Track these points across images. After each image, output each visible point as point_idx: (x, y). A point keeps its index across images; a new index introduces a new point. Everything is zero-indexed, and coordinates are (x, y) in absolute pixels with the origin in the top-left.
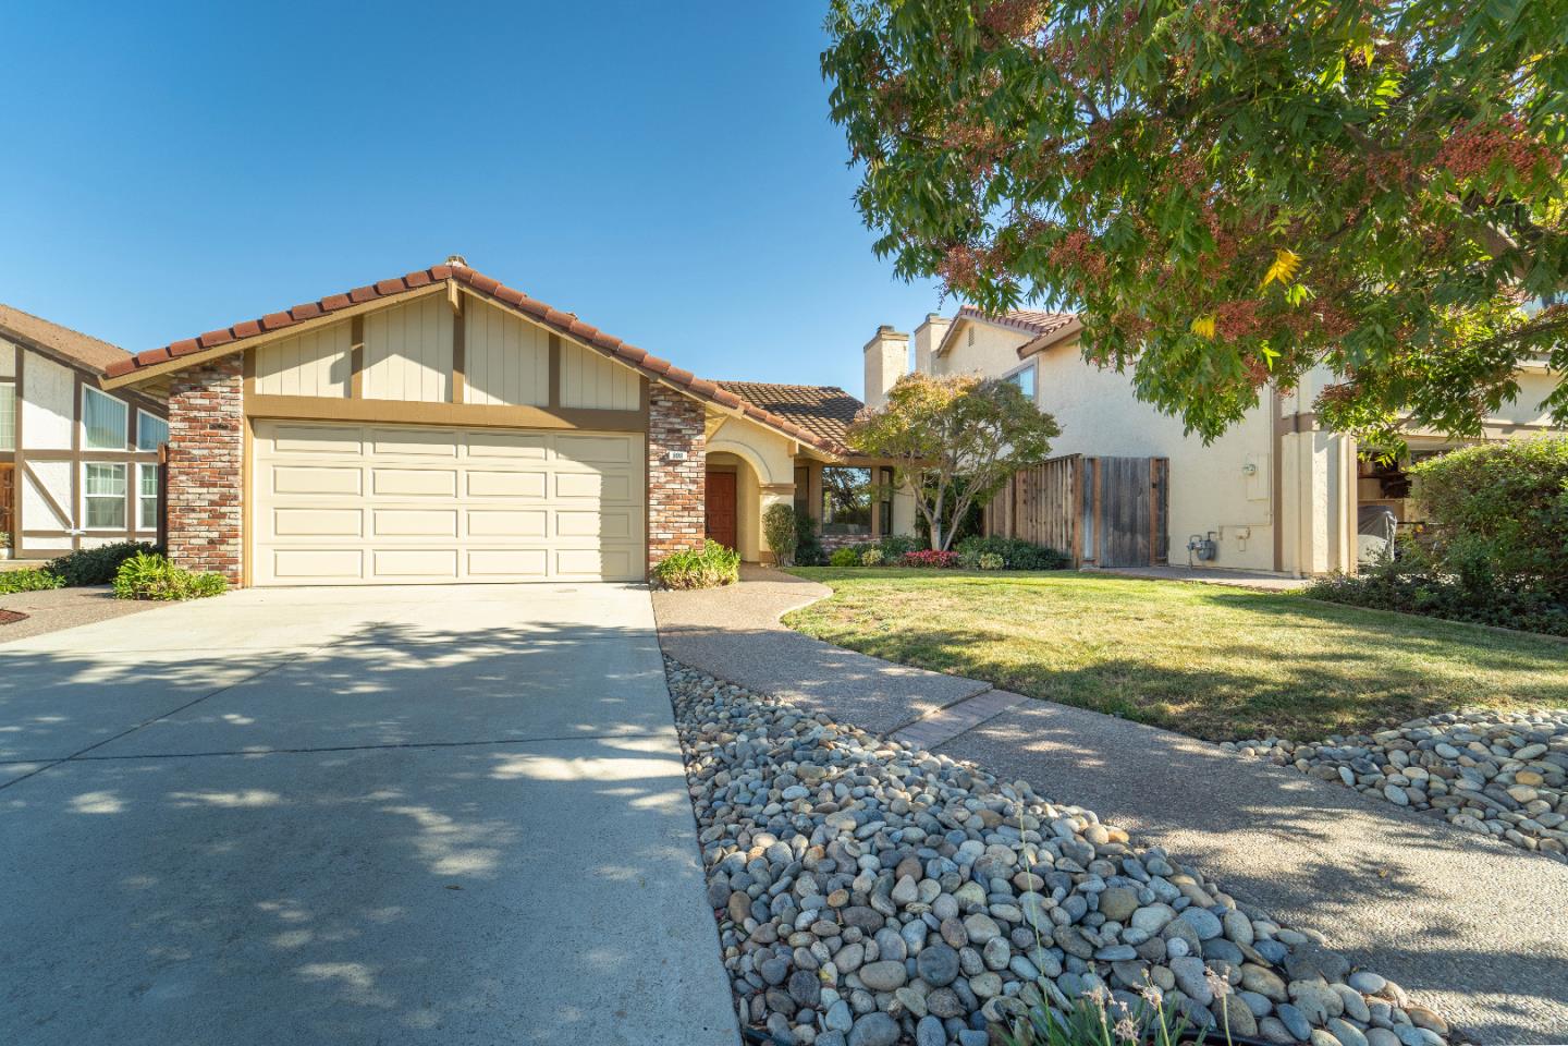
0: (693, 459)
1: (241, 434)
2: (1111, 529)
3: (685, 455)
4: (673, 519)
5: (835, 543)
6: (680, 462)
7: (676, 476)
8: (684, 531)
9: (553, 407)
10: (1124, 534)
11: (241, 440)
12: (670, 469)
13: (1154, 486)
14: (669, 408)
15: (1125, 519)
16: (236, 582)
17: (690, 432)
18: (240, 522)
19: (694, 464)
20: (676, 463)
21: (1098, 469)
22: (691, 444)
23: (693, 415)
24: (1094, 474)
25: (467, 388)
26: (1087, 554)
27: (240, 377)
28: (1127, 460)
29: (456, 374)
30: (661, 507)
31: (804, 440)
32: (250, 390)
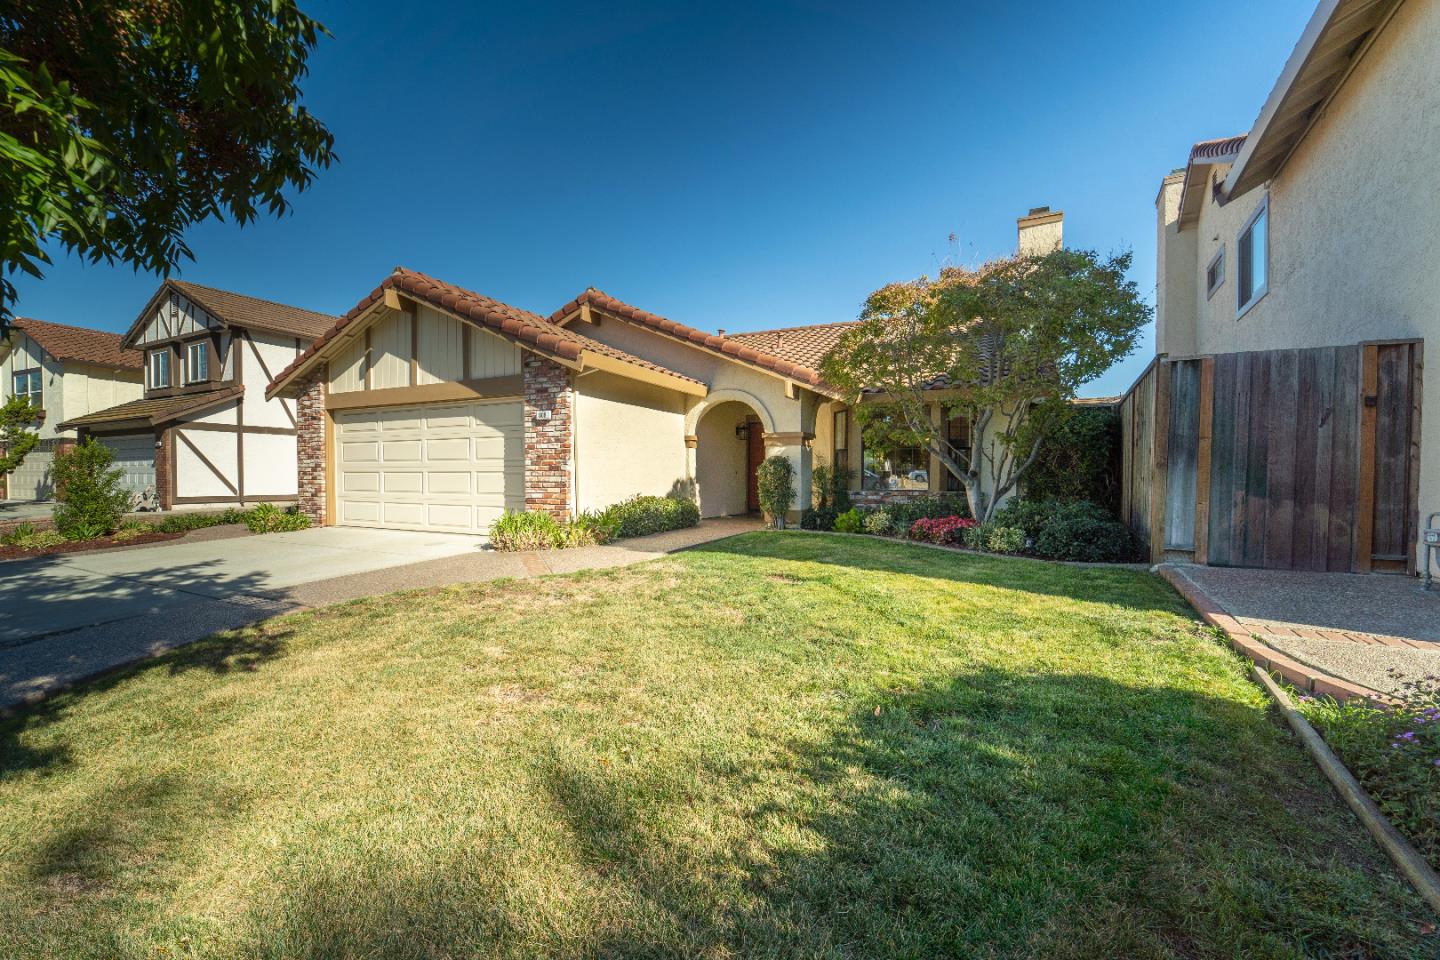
0: (558, 417)
1: (322, 422)
2: (1239, 495)
3: (549, 414)
4: (542, 479)
5: (876, 502)
6: (546, 421)
7: (543, 435)
8: (549, 490)
9: (467, 381)
10: (1276, 503)
11: (323, 427)
12: (540, 428)
13: (1370, 402)
14: (539, 368)
15: (1281, 470)
16: (320, 522)
17: (555, 390)
18: (324, 482)
19: (558, 423)
20: (545, 422)
21: (1208, 379)
22: (555, 403)
23: (557, 372)
24: (1199, 391)
25: (419, 371)
26: (1176, 536)
27: (321, 384)
28: (1286, 357)
29: (413, 361)
30: (533, 467)
31: (798, 379)
32: (327, 389)
